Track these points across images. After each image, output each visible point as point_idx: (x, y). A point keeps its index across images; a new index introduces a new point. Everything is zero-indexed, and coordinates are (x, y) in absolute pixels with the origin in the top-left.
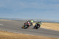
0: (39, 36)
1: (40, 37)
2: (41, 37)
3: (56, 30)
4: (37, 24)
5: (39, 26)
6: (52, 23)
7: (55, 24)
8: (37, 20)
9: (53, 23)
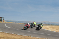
8: (45, 22)
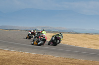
0: (45, 55)
1: (47, 56)
2: (49, 58)
3: (74, 45)
4: (56, 38)
5: (58, 41)
6: (67, 34)
7: (73, 35)
9: (69, 33)
